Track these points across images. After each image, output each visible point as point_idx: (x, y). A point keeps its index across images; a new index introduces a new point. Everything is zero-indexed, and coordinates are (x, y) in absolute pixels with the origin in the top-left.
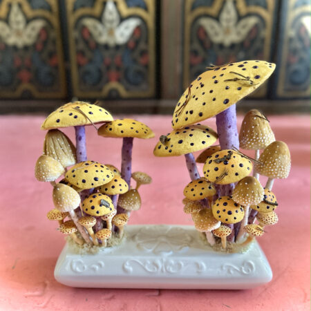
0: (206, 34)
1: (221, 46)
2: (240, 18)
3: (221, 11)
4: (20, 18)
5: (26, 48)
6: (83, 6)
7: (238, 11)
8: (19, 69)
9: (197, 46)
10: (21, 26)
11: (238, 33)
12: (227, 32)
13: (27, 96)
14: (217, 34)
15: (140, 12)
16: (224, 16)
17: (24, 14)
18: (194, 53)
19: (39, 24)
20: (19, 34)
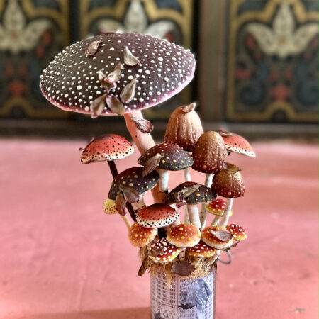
0: (256, 42)
1: (275, 57)
2: (298, 25)
3: (274, 16)
4: (19, 17)
5: (22, 53)
6: (101, 5)
7: (295, 18)
8: (10, 80)
9: (244, 57)
10: (19, 27)
11: (297, 43)
12: (283, 40)
13: (18, 114)
14: (269, 43)
15: (173, 14)
16: (279, 22)
17: (24, 13)
18: (241, 65)
19: (41, 26)
20: (14, 36)
